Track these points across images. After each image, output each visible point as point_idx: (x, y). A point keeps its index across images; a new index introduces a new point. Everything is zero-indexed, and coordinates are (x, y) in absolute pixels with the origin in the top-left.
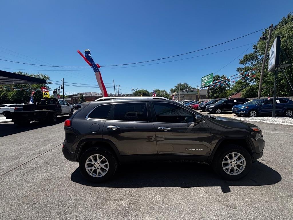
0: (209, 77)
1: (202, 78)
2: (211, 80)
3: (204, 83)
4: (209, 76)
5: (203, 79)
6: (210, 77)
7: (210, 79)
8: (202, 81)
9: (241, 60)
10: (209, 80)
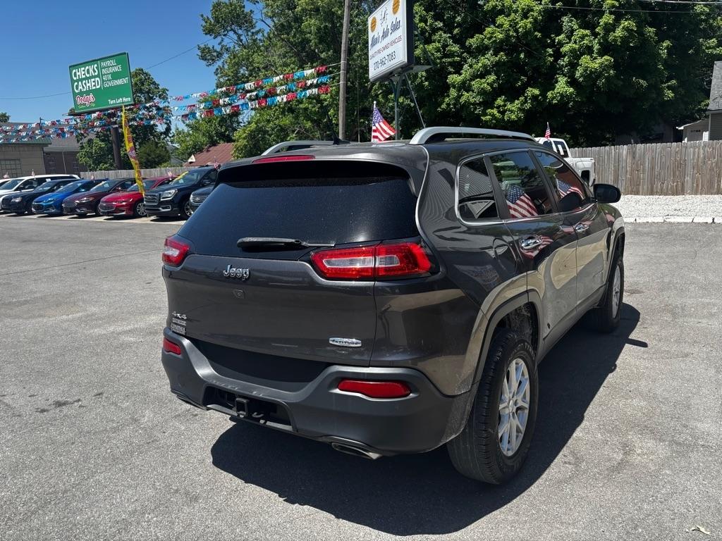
0: (111, 70)
1: (72, 67)
2: (119, 82)
3: (88, 93)
4: (108, 63)
5: (81, 73)
6: (116, 69)
7: (115, 76)
8: (73, 82)
9: (205, 16)
10: (111, 84)
